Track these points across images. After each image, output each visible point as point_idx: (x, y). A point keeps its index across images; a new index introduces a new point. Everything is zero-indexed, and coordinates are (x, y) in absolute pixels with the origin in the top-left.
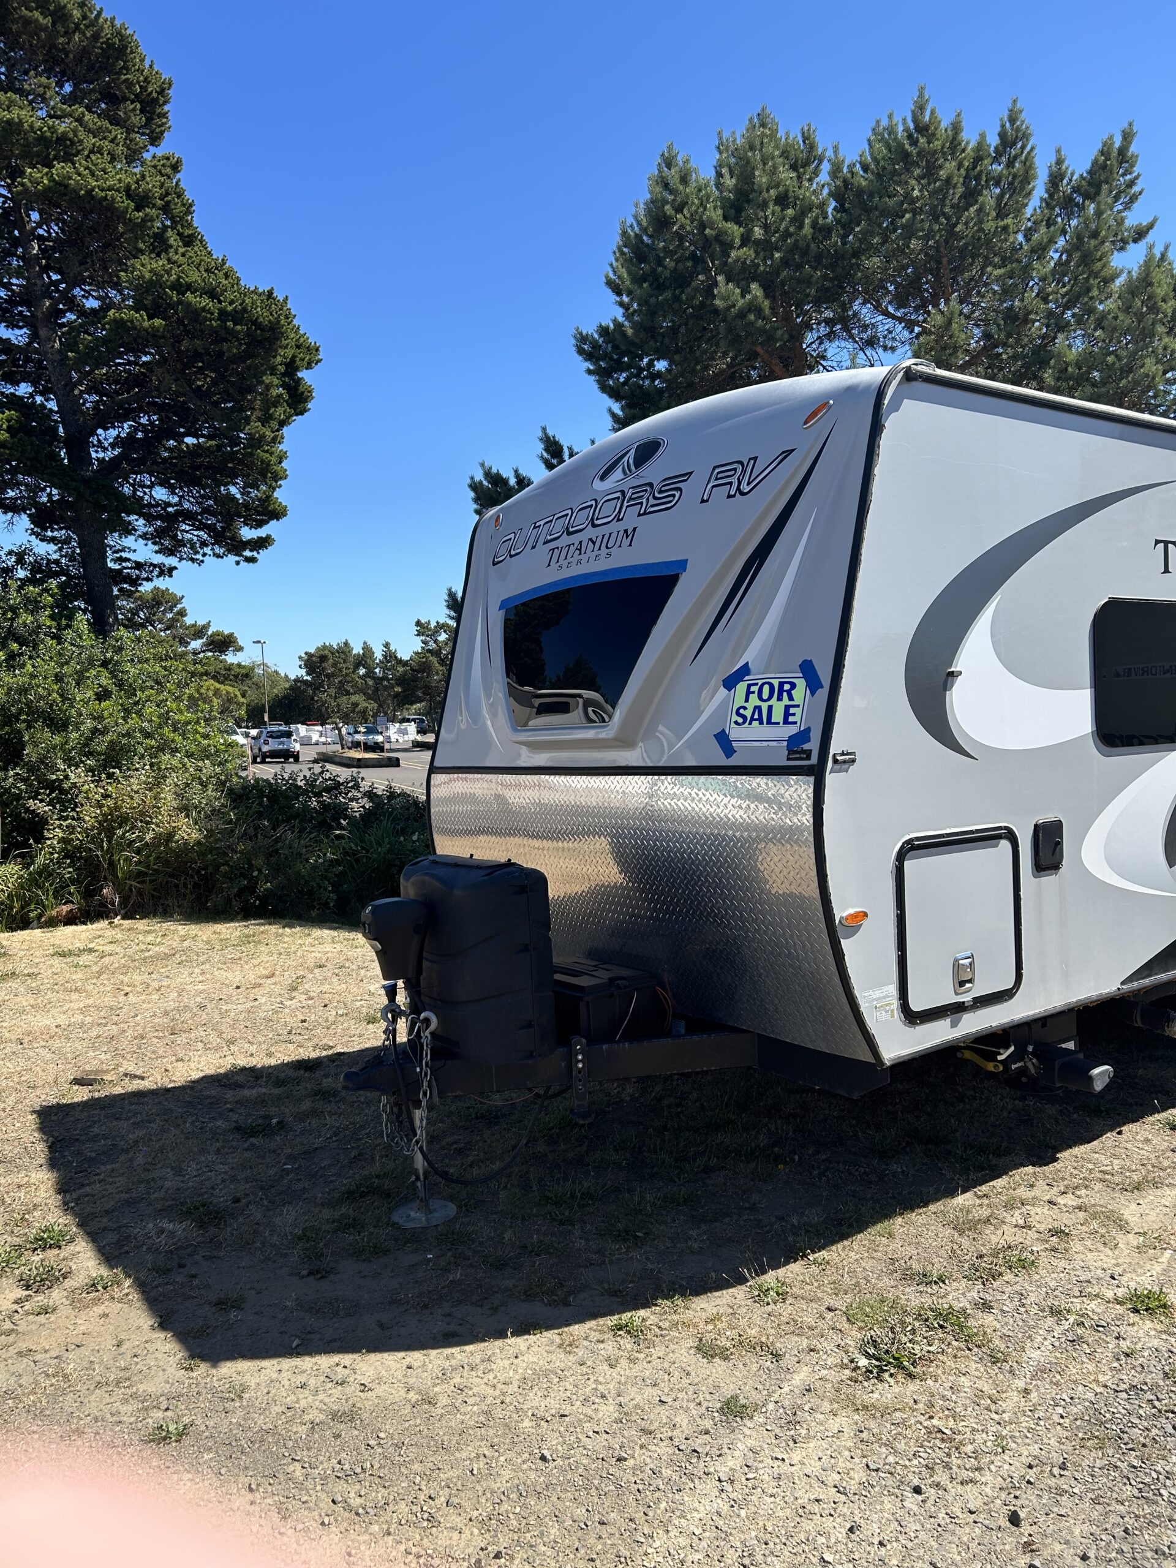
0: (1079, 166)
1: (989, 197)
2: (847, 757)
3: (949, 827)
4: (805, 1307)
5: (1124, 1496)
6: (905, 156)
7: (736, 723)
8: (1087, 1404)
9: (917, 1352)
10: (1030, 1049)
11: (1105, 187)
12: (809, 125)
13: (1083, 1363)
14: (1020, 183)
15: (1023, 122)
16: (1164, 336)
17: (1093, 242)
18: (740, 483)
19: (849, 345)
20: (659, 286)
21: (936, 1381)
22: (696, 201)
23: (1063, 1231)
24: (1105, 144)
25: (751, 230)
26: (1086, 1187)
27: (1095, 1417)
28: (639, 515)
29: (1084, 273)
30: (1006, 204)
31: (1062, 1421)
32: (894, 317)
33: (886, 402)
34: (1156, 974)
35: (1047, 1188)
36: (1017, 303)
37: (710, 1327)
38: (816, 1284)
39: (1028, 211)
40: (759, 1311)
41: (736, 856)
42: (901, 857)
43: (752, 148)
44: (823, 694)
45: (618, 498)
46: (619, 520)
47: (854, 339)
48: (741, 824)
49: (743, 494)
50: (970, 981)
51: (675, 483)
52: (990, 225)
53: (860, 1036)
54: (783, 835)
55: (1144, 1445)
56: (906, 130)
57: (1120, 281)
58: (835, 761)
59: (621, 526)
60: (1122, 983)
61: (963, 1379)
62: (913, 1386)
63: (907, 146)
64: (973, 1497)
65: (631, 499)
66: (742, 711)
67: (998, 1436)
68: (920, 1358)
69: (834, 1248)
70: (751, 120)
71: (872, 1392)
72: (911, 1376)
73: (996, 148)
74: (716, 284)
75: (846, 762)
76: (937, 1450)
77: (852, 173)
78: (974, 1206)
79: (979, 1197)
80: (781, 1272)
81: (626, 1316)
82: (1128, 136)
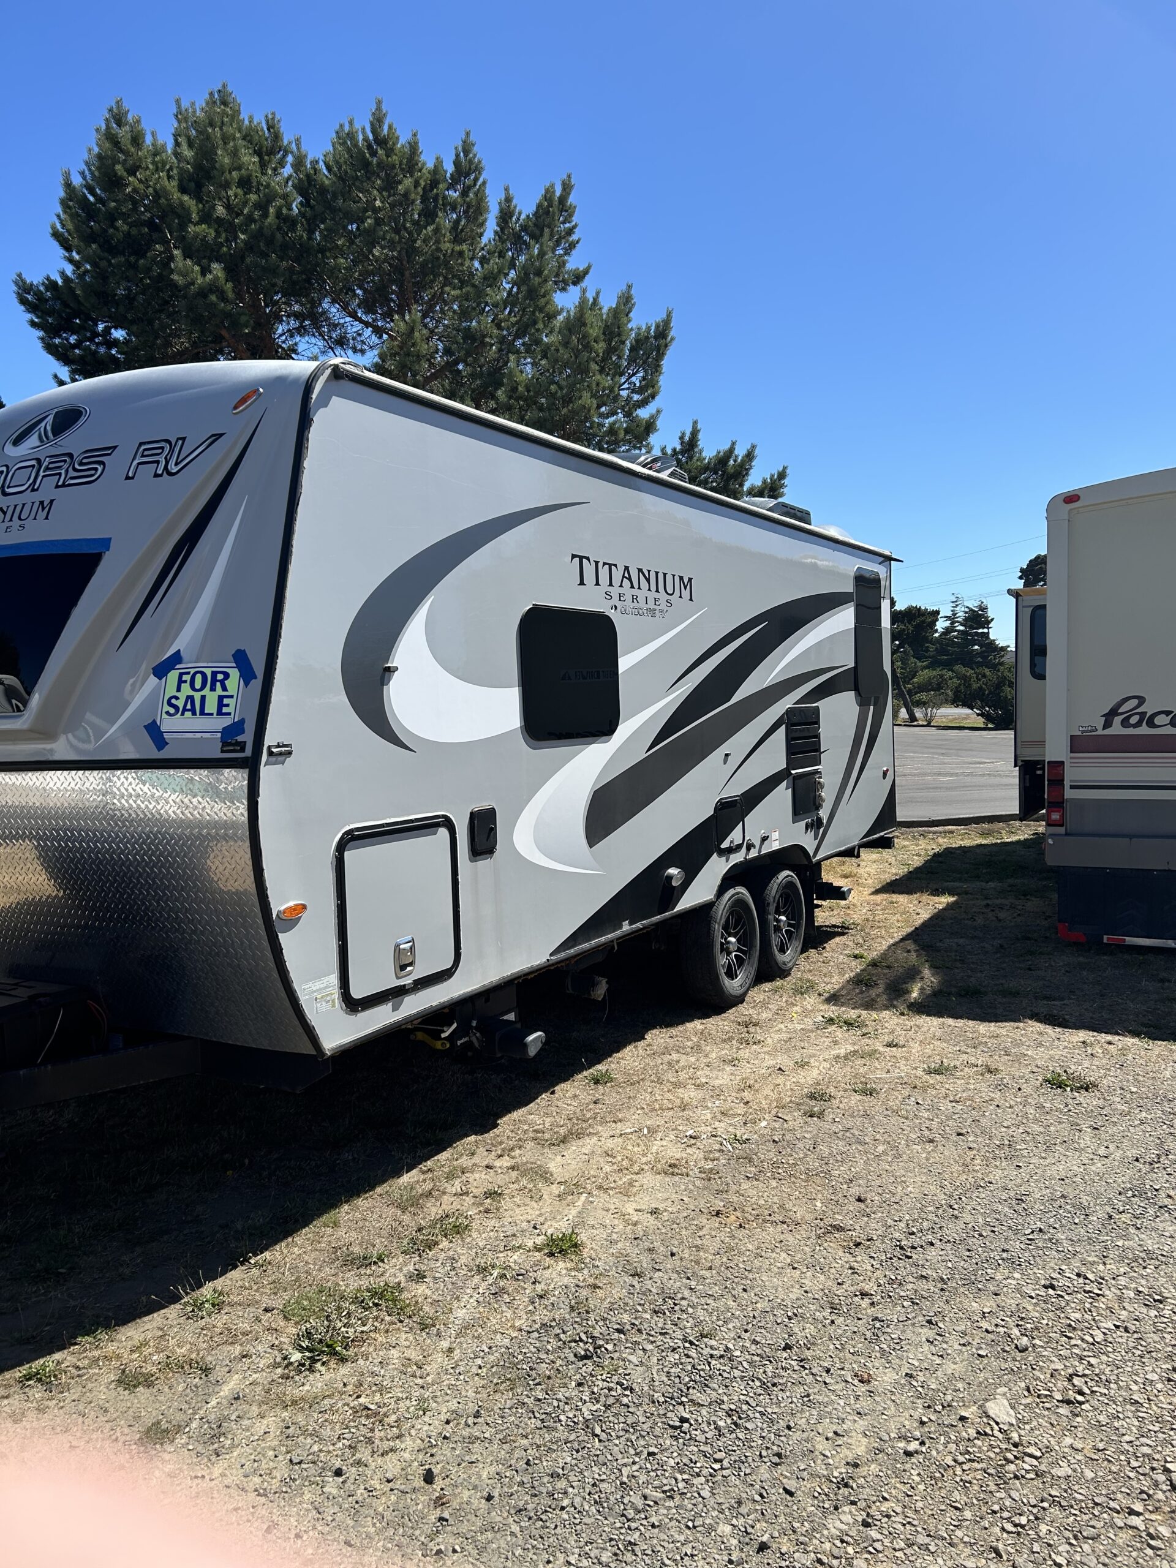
0: (526, 207)
1: (446, 220)
2: (283, 749)
3: (390, 817)
4: (240, 1314)
5: (528, 1431)
6: (366, 164)
7: (167, 713)
8: (503, 1350)
9: (350, 1334)
10: (474, 1024)
11: (547, 231)
12: (273, 114)
13: (503, 1312)
14: (475, 211)
15: (475, 155)
16: (597, 373)
17: (537, 280)
18: (167, 463)
19: (321, 343)
20: (109, 247)
21: (367, 1359)
22: (151, 166)
23: (496, 1192)
24: (547, 191)
25: (213, 207)
26: (520, 1147)
27: (510, 1361)
28: (57, 487)
29: (530, 306)
30: (462, 230)
31: (480, 1371)
32: (361, 321)
33: (314, 396)
34: (580, 944)
35: (486, 1153)
36: (474, 323)
37: (135, 1356)
38: (255, 1288)
39: (484, 240)
40: (193, 1326)
41: (170, 854)
42: (341, 847)
43: (212, 124)
44: (257, 684)
45: (33, 466)
46: (33, 490)
47: (323, 337)
48: (175, 821)
49: (170, 474)
50: (410, 964)
51: (98, 456)
52: (447, 246)
53: (301, 1030)
54: (218, 832)
55: (549, 1378)
56: (366, 139)
57: (561, 318)
58: (271, 753)
59: (36, 497)
60: (551, 955)
61: (393, 1351)
62: (345, 1370)
63: (367, 155)
64: (391, 1466)
65: (47, 469)
66: (173, 701)
67: (422, 1400)
68: (353, 1341)
69: (277, 1247)
70: (211, 94)
71: (303, 1385)
72: (343, 1360)
73: (452, 175)
74: (172, 258)
75: (282, 754)
76: (361, 1427)
77: (315, 170)
78: (418, 1182)
79: (424, 1173)
80: (219, 1283)
81: (36, 1365)
82: (567, 187)
